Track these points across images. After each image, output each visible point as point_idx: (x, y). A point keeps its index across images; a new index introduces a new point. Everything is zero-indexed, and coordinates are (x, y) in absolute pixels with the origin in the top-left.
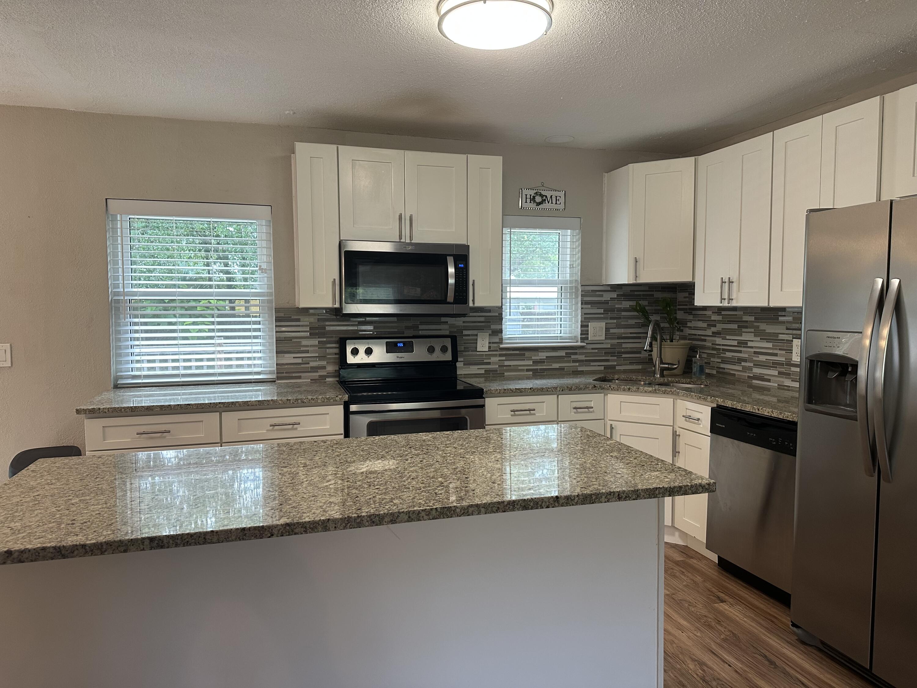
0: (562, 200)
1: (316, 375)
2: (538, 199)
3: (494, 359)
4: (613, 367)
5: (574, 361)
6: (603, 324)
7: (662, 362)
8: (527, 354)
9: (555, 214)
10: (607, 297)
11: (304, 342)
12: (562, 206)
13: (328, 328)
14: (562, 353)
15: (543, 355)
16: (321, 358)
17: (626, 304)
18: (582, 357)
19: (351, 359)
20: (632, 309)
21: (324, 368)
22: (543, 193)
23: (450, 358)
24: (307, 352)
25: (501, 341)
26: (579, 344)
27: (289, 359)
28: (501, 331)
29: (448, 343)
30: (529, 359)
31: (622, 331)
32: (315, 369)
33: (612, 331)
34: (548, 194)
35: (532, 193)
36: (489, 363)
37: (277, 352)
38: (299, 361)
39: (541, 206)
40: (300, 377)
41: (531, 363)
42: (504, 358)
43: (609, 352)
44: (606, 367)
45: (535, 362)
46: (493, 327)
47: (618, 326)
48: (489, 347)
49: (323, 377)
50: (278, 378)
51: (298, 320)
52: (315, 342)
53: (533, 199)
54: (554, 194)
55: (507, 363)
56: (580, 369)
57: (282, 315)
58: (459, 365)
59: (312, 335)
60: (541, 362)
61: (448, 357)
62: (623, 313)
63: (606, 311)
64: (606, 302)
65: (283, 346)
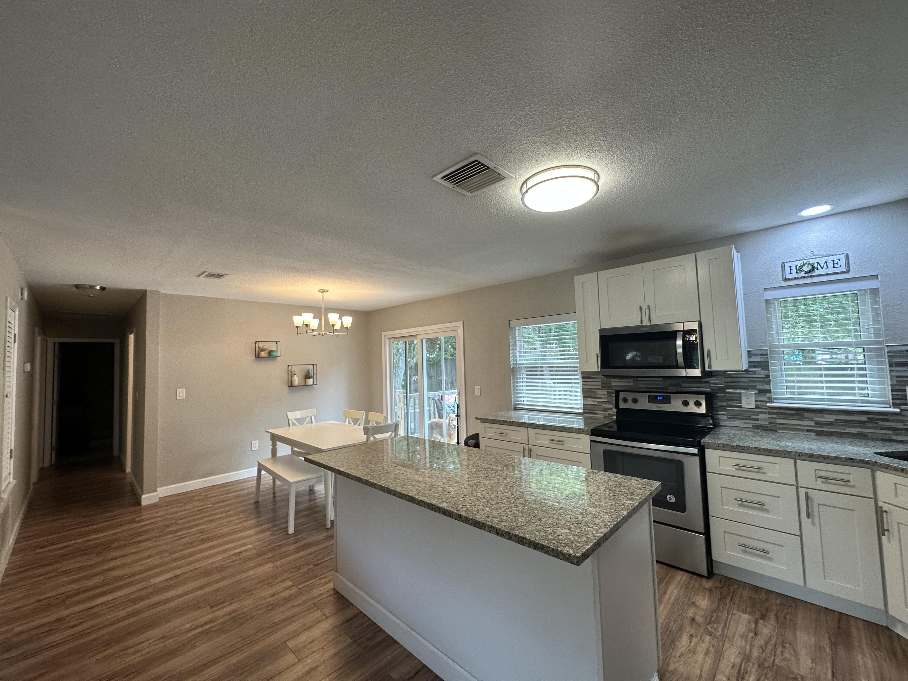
0: (842, 262)
2: (807, 268)
3: (761, 416)
5: (882, 428)
8: (806, 415)
11: (599, 392)
12: (843, 269)
13: (613, 384)
14: (860, 418)
18: (899, 425)
21: (610, 409)
22: (814, 261)
23: (705, 411)
24: (601, 398)
25: (770, 400)
26: (891, 410)
27: (590, 401)
28: (770, 392)
29: (702, 399)
30: (811, 420)
34: (821, 260)
35: (798, 263)
36: (758, 419)
37: (583, 397)
38: (596, 403)
39: (812, 274)
40: (596, 414)
41: (813, 423)
42: (775, 416)
45: (818, 424)
48: (756, 405)
50: (585, 413)
51: (594, 378)
52: (605, 392)
53: (800, 269)
54: (830, 259)
55: (779, 421)
56: (894, 438)
57: (585, 375)
58: (720, 417)
59: (603, 388)
60: (828, 424)
61: (702, 410)
65: (587, 393)
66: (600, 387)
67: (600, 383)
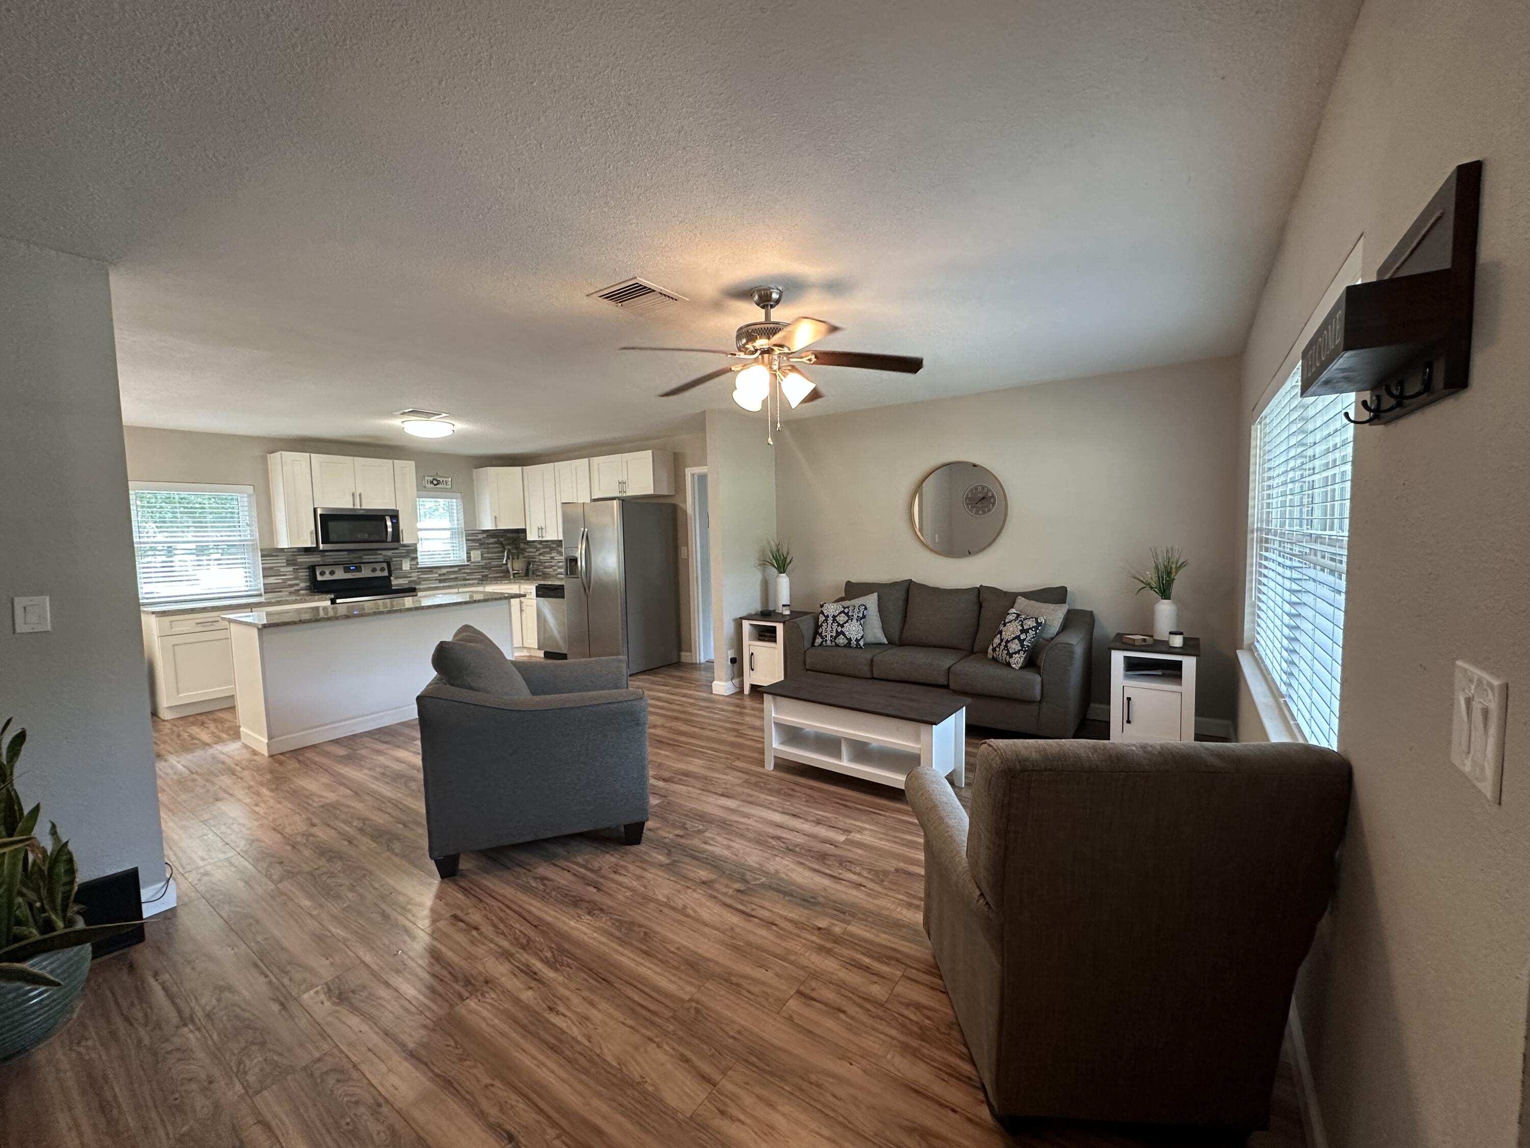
0: (449, 483)
1: (292, 589)
2: (435, 482)
3: (413, 575)
4: (486, 576)
5: (464, 573)
6: (479, 552)
7: (513, 570)
8: (435, 570)
9: (445, 490)
10: (480, 536)
11: (282, 569)
12: (450, 486)
13: (299, 560)
14: (456, 569)
15: (444, 571)
16: (295, 579)
17: (492, 540)
18: (468, 571)
19: (319, 578)
20: (495, 543)
21: (297, 585)
22: (438, 479)
23: (387, 574)
24: (285, 575)
25: (417, 564)
26: (466, 563)
27: (272, 580)
28: (417, 558)
29: (385, 565)
30: (436, 573)
31: (490, 555)
32: (291, 586)
33: (485, 555)
34: (441, 479)
35: (431, 479)
36: (410, 577)
37: (264, 577)
38: (280, 581)
39: (437, 486)
41: (437, 575)
42: (420, 573)
43: (483, 567)
44: (483, 576)
45: (440, 575)
46: (413, 555)
47: (488, 553)
48: (410, 568)
49: (299, 590)
50: (267, 592)
51: (277, 556)
52: (291, 569)
53: (432, 482)
54: (445, 479)
55: (422, 576)
56: (468, 577)
57: (265, 553)
58: (392, 578)
59: (288, 565)
60: (444, 574)
61: (386, 573)
62: (491, 546)
63: (481, 544)
64: (480, 540)
65: (268, 572)
66: (285, 564)
67: (285, 561)
